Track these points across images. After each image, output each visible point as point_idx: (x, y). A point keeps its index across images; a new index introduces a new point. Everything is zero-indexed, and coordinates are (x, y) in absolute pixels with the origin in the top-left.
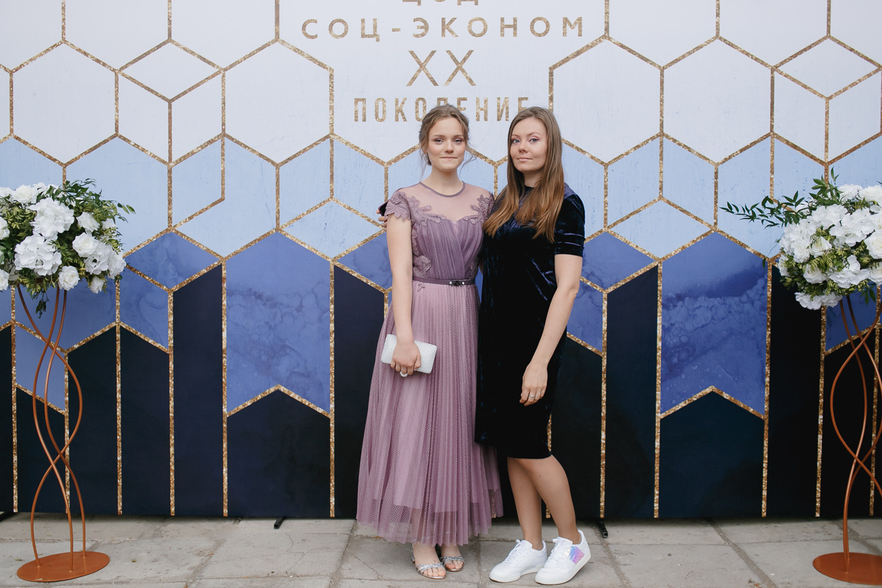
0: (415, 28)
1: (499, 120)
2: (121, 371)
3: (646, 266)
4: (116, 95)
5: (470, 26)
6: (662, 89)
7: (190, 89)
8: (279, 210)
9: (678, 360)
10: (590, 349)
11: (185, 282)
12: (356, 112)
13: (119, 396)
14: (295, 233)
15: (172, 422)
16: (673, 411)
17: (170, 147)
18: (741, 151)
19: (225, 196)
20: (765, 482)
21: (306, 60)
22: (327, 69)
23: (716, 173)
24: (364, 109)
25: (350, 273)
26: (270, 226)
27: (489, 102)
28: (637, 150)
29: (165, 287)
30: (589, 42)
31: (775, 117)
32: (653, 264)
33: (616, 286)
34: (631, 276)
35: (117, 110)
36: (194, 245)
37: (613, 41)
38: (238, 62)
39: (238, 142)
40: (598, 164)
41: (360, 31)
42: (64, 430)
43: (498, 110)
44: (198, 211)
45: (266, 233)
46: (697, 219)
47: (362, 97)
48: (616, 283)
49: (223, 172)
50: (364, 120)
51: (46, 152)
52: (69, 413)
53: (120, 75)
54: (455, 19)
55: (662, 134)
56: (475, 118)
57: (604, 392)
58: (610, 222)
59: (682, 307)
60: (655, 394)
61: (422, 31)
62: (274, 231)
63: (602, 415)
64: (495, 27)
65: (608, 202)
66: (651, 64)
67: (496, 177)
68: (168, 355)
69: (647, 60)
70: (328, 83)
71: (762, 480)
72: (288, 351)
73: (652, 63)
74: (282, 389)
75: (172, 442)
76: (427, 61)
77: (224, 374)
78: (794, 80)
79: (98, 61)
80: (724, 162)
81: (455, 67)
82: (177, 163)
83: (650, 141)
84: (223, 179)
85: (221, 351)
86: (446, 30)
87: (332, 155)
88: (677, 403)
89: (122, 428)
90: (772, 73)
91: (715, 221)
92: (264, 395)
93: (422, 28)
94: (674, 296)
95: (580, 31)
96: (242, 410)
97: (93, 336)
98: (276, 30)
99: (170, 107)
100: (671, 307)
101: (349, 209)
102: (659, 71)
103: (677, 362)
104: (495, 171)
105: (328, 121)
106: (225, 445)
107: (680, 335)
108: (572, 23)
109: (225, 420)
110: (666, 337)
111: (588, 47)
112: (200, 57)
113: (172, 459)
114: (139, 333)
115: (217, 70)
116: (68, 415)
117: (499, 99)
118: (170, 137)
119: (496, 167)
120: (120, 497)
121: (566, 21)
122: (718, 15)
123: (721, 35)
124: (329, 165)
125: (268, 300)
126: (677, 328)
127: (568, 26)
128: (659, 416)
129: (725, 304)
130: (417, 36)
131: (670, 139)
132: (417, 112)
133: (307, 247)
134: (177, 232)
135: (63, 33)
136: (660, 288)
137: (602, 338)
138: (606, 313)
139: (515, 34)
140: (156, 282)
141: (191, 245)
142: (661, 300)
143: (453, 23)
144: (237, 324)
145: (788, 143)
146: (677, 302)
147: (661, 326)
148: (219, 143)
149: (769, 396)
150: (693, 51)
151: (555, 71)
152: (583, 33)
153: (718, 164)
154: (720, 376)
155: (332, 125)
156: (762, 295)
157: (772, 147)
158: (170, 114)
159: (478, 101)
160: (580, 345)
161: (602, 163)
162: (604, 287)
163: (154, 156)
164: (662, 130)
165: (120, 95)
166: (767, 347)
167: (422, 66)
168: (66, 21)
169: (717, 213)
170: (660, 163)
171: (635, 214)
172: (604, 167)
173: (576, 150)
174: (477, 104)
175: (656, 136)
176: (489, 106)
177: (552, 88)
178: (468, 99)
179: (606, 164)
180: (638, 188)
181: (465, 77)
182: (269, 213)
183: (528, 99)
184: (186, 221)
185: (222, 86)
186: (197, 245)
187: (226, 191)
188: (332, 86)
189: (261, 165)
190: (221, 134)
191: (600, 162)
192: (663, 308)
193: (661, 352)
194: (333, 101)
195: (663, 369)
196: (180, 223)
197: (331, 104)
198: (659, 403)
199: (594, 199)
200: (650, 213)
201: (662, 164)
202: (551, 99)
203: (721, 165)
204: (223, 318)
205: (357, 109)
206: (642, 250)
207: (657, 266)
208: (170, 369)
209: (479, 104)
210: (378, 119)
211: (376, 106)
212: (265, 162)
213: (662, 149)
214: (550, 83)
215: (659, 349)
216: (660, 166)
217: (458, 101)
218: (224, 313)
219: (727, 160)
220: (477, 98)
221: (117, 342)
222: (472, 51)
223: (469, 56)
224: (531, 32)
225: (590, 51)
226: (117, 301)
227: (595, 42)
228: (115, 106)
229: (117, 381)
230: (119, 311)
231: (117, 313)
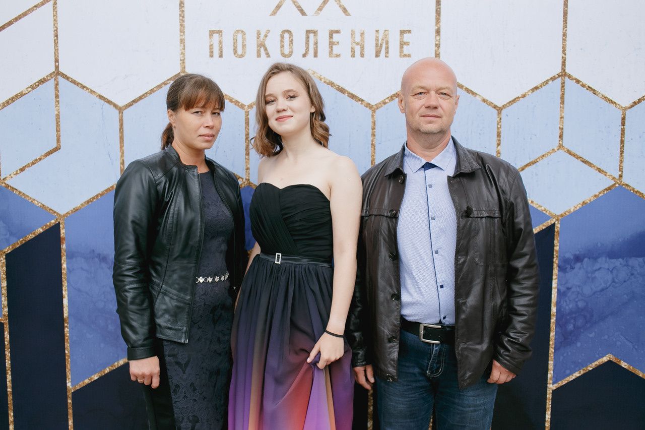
1: (377, 56)
3: (542, 223)
6: (565, 21)
7: (16, 19)
8: (123, 161)
9: (574, 325)
11: (19, 243)
12: (211, 46)
15: (10, 397)
16: (566, 382)
19: (61, 144)
23: (623, 119)
24: (220, 42)
27: (366, 36)
28: (535, 92)
32: (549, 221)
36: (27, 201)
39: (74, 82)
40: (490, 108)
43: (377, 45)
44: (30, 161)
45: (109, 187)
46: (600, 170)
47: (217, 29)
49: (58, 117)
50: (221, 56)
55: (563, 74)
56: (350, 54)
59: (580, 268)
60: (547, 364)
65: (501, 151)
67: (374, 123)
68: (3, 324)
70: (178, 12)
75: (11, 419)
77: (67, 345)
80: (632, 106)
82: (4, 105)
83: (550, 82)
84: (58, 125)
85: (62, 320)
88: (571, 374)
91: (620, 173)
92: (112, 368)
94: (572, 257)
96: (88, 385)
100: (568, 270)
103: (572, 329)
104: (373, 116)
105: (178, 57)
106: (70, 423)
107: (577, 300)
109: (69, 395)
110: (562, 303)
117: (377, 31)
119: (374, 111)
126: (573, 292)
128: (551, 387)
129: (627, 265)
131: (572, 79)
132: (282, 46)
134: (8, 186)
136: (556, 248)
141: (23, 201)
142: (557, 262)
144: (79, 291)
146: (575, 263)
147: (556, 290)
148: (51, 83)
153: (626, 109)
154: (618, 343)
155: (183, 61)
159: (353, 34)
161: (495, 107)
164: (564, 70)
169: (622, 165)
170: (561, 107)
171: (530, 165)
172: (497, 111)
173: (465, 93)
174: (352, 38)
175: (557, 76)
176: (366, 40)
177: (440, 19)
178: (341, 32)
179: (500, 108)
180: (536, 135)
181: (338, 6)
182: (112, 164)
183: (412, 32)
184: (16, 174)
185: (54, 16)
186: (30, 201)
187: (62, 139)
188: (182, 15)
189: (102, 108)
190: (54, 72)
191: (493, 105)
192: (559, 271)
193: (555, 319)
194: (184, 33)
195: (557, 337)
196: (10, 175)
197: (181, 37)
198: (551, 374)
199: (485, 147)
200: (548, 164)
201: (563, 108)
202: (438, 32)
203: (629, 110)
204: (63, 283)
205: (212, 43)
206: (537, 206)
207: (554, 224)
208: (6, 340)
209: (354, 38)
210: (236, 55)
211: (234, 39)
212: (106, 105)
213: (564, 92)
214: (436, 13)
215: (554, 315)
216: (561, 111)
217: (330, 34)
218: (65, 278)
219: (636, 104)
220: (352, 30)
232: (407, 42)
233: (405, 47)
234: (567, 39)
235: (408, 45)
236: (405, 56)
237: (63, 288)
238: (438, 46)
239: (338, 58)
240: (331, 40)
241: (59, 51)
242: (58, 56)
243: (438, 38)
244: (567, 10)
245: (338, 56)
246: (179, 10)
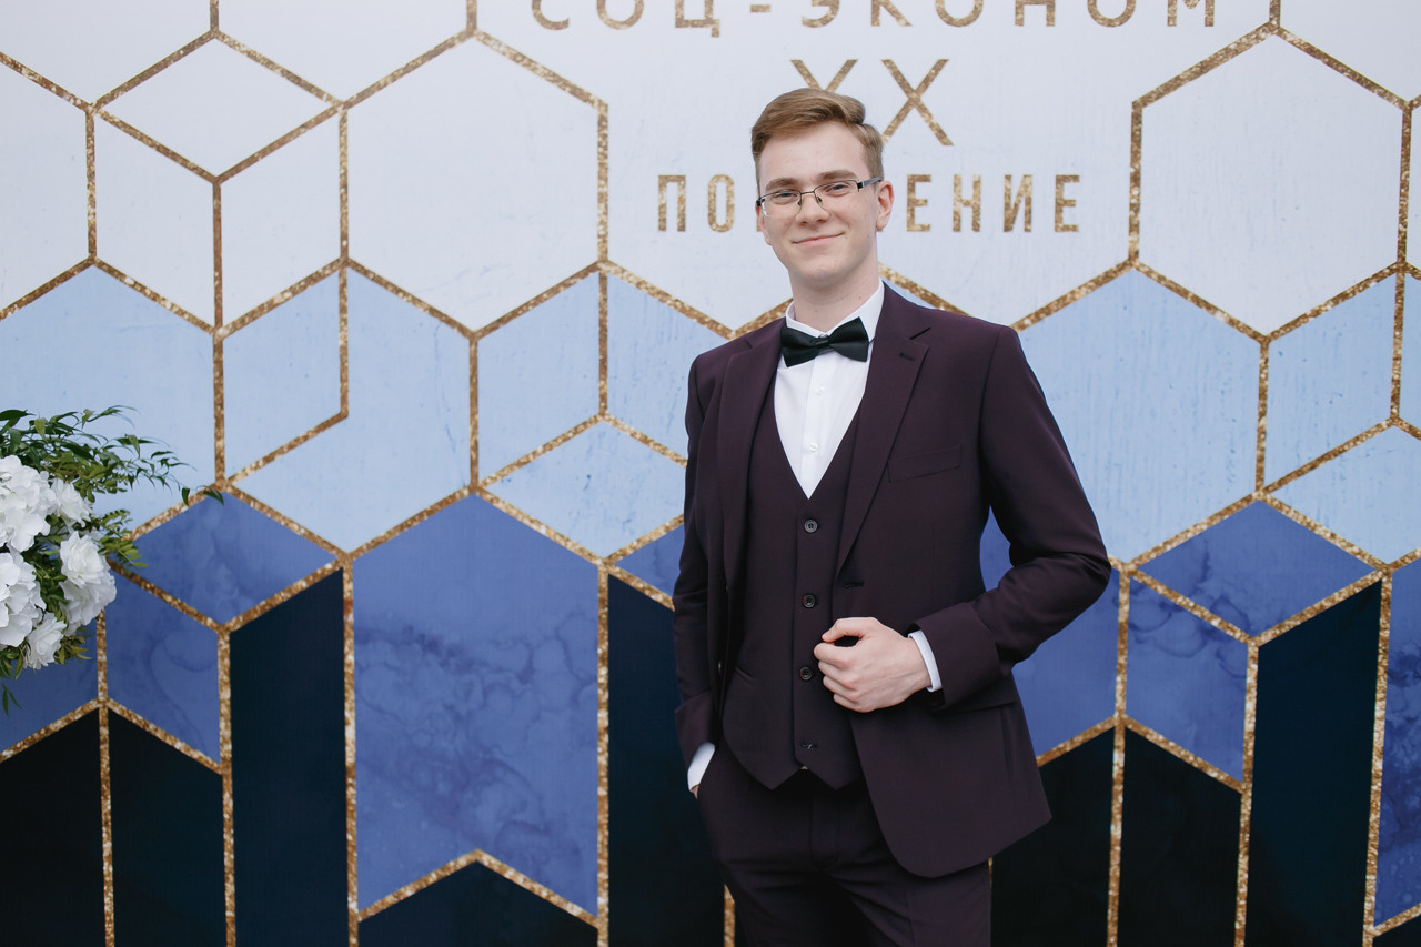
0: (806, 4)
1: (1008, 228)
2: (113, 812)
3: (1354, 581)
4: (90, 164)
6: (1406, 156)
7: (264, 152)
8: (476, 442)
10: (1213, 774)
11: (258, 609)
12: (662, 208)
13: (108, 868)
14: (516, 497)
15: (231, 930)
16: (1404, 920)
17: (218, 289)
19: (351, 407)
21: (543, 81)
22: (592, 102)
24: (682, 200)
25: (647, 593)
26: (453, 481)
27: (984, 186)
28: (1343, 305)
29: (210, 621)
30: (1230, 40)
32: (1369, 577)
33: (1279, 628)
34: (1317, 606)
35: (92, 202)
36: (278, 524)
37: (1290, 38)
38: (378, 87)
39: (378, 280)
40: (1245, 337)
41: (673, 12)
43: (1007, 206)
44: (285, 442)
45: (446, 496)
47: (676, 173)
48: (1280, 621)
49: (344, 350)
50: (682, 228)
53: (97, 118)
55: (1401, 267)
56: (950, 224)
57: (1243, 875)
58: (1269, 479)
60: (1365, 880)
61: (825, 11)
62: (466, 492)
63: (1237, 926)
65: (1268, 429)
66: (1381, 95)
68: (220, 778)
69: (1370, 86)
70: (595, 138)
72: (499, 772)
73: (1385, 94)
74: (487, 860)
76: (834, 84)
77: (351, 823)
79: (46, 83)
81: (904, 99)
82: (235, 327)
83: (1373, 284)
84: (344, 368)
85: (342, 771)
86: (882, 8)
87: (604, 313)
88: (1415, 902)
89: (117, 941)
92: (444, 874)
93: (824, 2)
94: (1417, 654)
95: (1210, 12)
96: (393, 908)
97: (47, 731)
98: (468, 7)
99: (217, 195)
100: (1408, 680)
101: (645, 440)
102: (1399, 113)
103: (1418, 806)
105: (593, 231)
109: (353, 927)
110: (1395, 750)
111: (1229, 53)
112: (287, 74)
114: (151, 727)
115: (328, 105)
117: (1008, 178)
118: (218, 267)
124: (597, 336)
125: (451, 654)
127: (1179, 0)
128: (1372, 930)
130: (811, 23)
133: (543, 531)
134: (237, 492)
136: (1384, 634)
137: (1243, 750)
138: (1254, 693)
139: (1050, 20)
140: (191, 609)
141: (270, 524)
142: (1385, 663)
144: (379, 710)
147: (1383, 723)
148: (333, 281)
151: (1147, 112)
152: (1216, 18)
155: (603, 239)
158: (217, 212)
159: (957, 183)
160: (1189, 766)
161: (1255, 335)
162: (1251, 632)
163: (181, 313)
164: (1402, 258)
165: (98, 166)
170: (1395, 336)
171: (1330, 458)
172: (1259, 345)
173: (1193, 306)
174: (955, 191)
175: (1388, 271)
176: (983, 196)
177: (1139, 153)
178: (933, 178)
179: (1265, 337)
180: (1341, 395)
181: (926, 126)
182: (454, 450)
183: (1080, 179)
184: (257, 467)
185: (341, 146)
186: (283, 523)
187: (350, 396)
188: (604, 144)
189: (435, 335)
190: (338, 260)
191: (1250, 332)
192: (1389, 682)
193: (1380, 784)
194: (606, 180)
195: (1384, 823)
196: (244, 470)
197: (601, 189)
198: (1371, 901)
199: (1234, 420)
200: (1368, 455)
201: (1400, 338)
202: (1136, 179)
204: (347, 695)
205: (663, 202)
206: (1344, 544)
207: (1379, 583)
208: (225, 809)
209: (960, 191)
210: (714, 226)
211: (709, 194)
212: (444, 326)
213: (1402, 304)
214: (1133, 140)
215: (1377, 777)
216: (1395, 344)
217: (909, 184)
218: (350, 684)
220: (955, 176)
221: (102, 747)
222: (945, 61)
223: (936, 74)
224: (1088, 16)
225: (1233, 63)
226: (101, 652)
227: (1244, 40)
228: (86, 192)
229: (105, 835)
230: (106, 675)
231: (100, 679)
232: (1070, 201)
233: (1066, 210)
234: (1410, 194)
235: (1073, 206)
236: (1066, 228)
237: (347, 705)
238: (1135, 208)
239: (925, 234)
240: (912, 196)
241: (350, 217)
242: (347, 228)
243: (1135, 192)
244: (1409, 134)
245: (925, 228)
246: (597, 134)
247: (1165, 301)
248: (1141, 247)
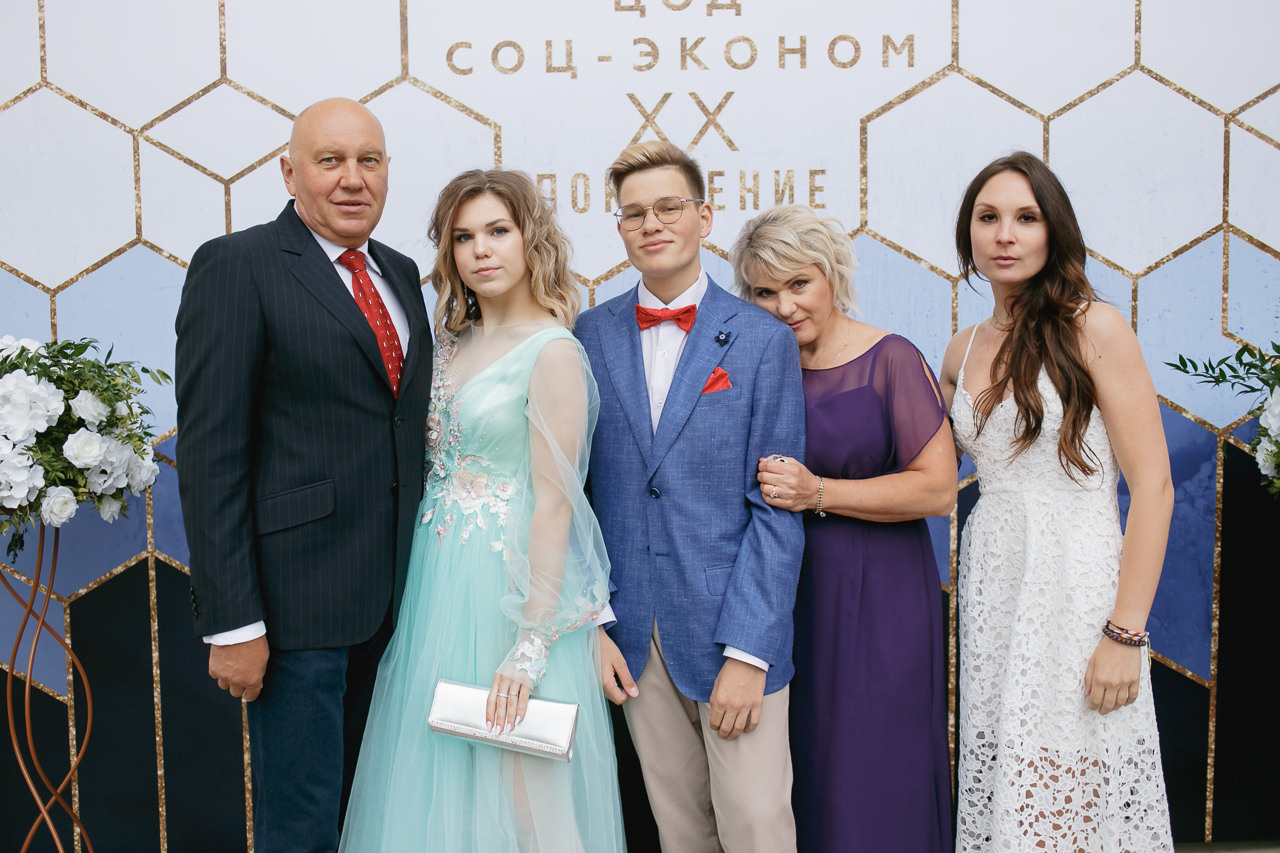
0: (636, 55)
2: (159, 631)
4: (136, 173)
5: (727, 52)
6: (1046, 153)
13: (156, 671)
18: (1176, 254)
20: (1210, 787)
21: (455, 110)
22: (490, 125)
23: (1135, 291)
24: (553, 191)
27: (761, 179)
30: (925, 77)
31: (1231, 198)
33: (971, 478)
35: (139, 199)
37: (966, 74)
40: (941, 278)
41: (545, 62)
42: (68, 728)
43: (777, 191)
51: (21, 271)
52: (75, 700)
53: (141, 140)
54: (703, 39)
56: (739, 205)
61: (649, 59)
64: (768, 52)
66: (1028, 112)
69: (1021, 106)
70: (492, 149)
71: (1206, 784)
73: (1030, 111)
76: (656, 110)
78: (1262, 136)
79: (104, 116)
80: (1147, 273)
81: (704, 119)
86: (688, 59)
89: (164, 722)
90: (1226, 125)
93: (648, 54)
95: (911, 57)
97: (111, 574)
98: (402, 60)
99: (227, 192)
102: (1042, 124)
108: (898, 45)
111: (925, 85)
112: (276, 108)
113: (248, 772)
116: (73, 703)
117: (777, 172)
120: (163, 834)
121: (887, 41)
122: (1138, 29)
123: (1143, 62)
127: (890, 49)
130: (640, 69)
135: (43, 70)
137: (950, 564)
138: (955, 523)
139: (803, 64)
143: (701, 46)
145: (1251, 240)
149: (1219, 650)
150: (1098, 90)
151: (870, 126)
152: (915, 61)
153: (1137, 277)
156: (1207, 488)
157: (1226, 248)
158: (228, 204)
159: (742, 177)
161: (948, 277)
165: (142, 174)
166: (1215, 572)
167: (649, 119)
168: (47, 49)
172: (951, 284)
173: (905, 257)
174: (741, 182)
176: (760, 185)
177: (866, 154)
178: (726, 174)
179: (955, 278)
181: (720, 137)
183: (826, 172)
188: (498, 153)
191: (945, 275)
199: (935, 336)
202: (864, 172)
203: (1142, 278)
209: (744, 182)
210: (576, 209)
211: (572, 187)
214: (861, 145)
219: (1152, 270)
220: (741, 171)
221: (151, 584)
222: (732, 93)
223: (726, 102)
224: (829, 60)
225: (928, 91)
226: (149, 516)
227: (935, 76)
228: (135, 192)
229: (153, 648)
230: (153, 533)
231: (149, 536)
232: (820, 187)
233: (817, 193)
235: (822, 191)
236: (817, 206)
238: (864, 191)
239: (721, 212)
244: (1048, 138)
245: (721, 208)
246: (493, 146)
247: (886, 255)
248: (868, 218)
